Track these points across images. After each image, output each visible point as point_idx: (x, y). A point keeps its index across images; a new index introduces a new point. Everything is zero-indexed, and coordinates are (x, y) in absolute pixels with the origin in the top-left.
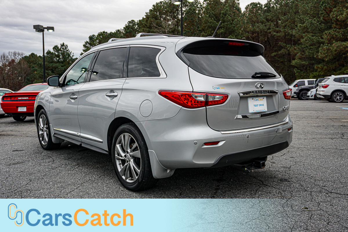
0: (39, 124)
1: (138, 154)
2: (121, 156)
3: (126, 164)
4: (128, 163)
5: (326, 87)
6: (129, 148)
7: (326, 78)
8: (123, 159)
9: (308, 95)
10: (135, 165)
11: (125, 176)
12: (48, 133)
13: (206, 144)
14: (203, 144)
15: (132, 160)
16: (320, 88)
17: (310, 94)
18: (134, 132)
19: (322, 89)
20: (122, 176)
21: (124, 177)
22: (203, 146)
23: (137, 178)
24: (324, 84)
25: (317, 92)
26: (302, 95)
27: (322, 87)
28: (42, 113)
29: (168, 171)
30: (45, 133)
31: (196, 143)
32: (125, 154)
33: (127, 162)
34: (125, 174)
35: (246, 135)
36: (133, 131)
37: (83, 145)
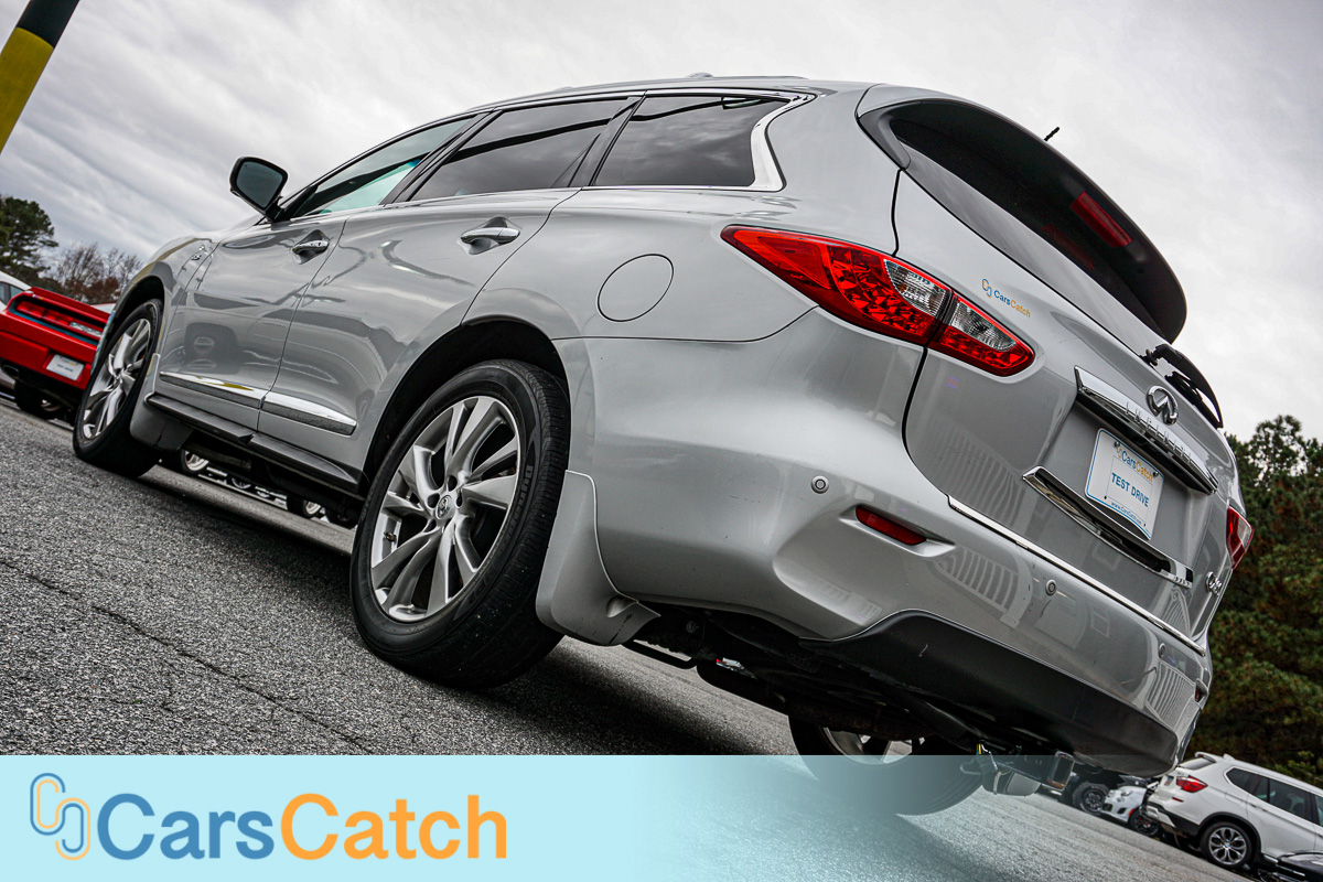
0: (110, 355)
1: (502, 490)
2: (415, 499)
3: (422, 534)
4: (437, 528)
5: (1192, 787)
6: (466, 464)
7: (1201, 756)
8: (422, 509)
9: (1107, 801)
10: (465, 542)
11: (387, 592)
12: (127, 393)
13: (864, 512)
14: (851, 508)
15: (458, 519)
16: (1167, 784)
17: (1119, 800)
18: (529, 391)
19: (1176, 791)
20: (379, 587)
21: (381, 596)
22: (845, 514)
23: (448, 601)
24: (1190, 777)
25: (1152, 798)
26: (1083, 795)
27: (1178, 783)
28: (147, 314)
29: (615, 612)
30: (118, 391)
31: (820, 485)
32: (434, 492)
33: (433, 524)
34: (391, 586)
35: (1045, 576)
36: (525, 385)
37: (255, 440)
